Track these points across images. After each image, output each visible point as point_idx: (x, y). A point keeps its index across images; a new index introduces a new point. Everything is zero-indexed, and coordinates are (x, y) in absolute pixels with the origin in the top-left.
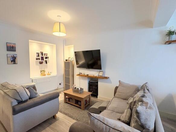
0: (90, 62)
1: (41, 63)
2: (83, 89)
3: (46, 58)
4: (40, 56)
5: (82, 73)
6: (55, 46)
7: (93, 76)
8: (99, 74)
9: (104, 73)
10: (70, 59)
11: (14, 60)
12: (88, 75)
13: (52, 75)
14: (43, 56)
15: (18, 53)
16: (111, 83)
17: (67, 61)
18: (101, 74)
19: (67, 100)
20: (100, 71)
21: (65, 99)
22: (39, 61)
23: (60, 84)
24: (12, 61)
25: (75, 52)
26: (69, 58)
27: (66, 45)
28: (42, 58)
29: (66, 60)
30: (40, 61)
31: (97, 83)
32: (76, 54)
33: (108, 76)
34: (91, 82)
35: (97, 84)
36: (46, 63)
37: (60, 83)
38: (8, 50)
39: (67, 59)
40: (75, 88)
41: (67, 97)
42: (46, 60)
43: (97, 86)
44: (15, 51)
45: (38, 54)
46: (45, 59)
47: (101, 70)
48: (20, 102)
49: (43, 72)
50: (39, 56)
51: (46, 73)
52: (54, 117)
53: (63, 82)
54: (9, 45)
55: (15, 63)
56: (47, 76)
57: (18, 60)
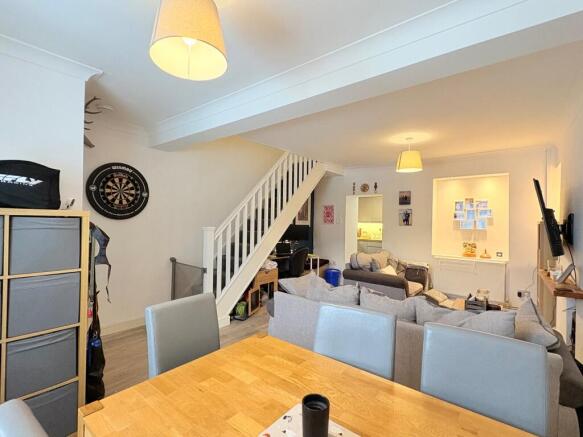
3: (484, 213)
4: (466, 208)
11: (407, 219)
14: (475, 208)
15: (414, 207)
23: (520, 294)
24: (403, 221)
38: (400, 203)
44: (409, 203)
45: (460, 203)
46: (478, 217)
49: (469, 246)
50: (461, 209)
54: (402, 195)
55: (408, 224)
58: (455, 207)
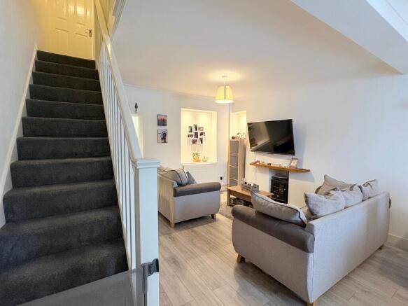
0: (280, 143)
1: (194, 142)
2: (258, 186)
3: (202, 134)
4: (194, 131)
5: (259, 162)
6: (215, 113)
7: (278, 166)
8: (290, 164)
9: (300, 162)
10: (240, 136)
11: (164, 137)
12: (269, 165)
13: (210, 161)
14: (198, 131)
16: (313, 180)
17: (235, 140)
18: (294, 164)
19: (232, 201)
20: (293, 159)
21: (229, 199)
22: (191, 138)
23: (221, 178)
24: (162, 139)
25: (249, 124)
26: (238, 134)
27: (233, 112)
28: (196, 135)
29: (233, 138)
30: (193, 138)
31: (288, 180)
32: (251, 127)
33: (307, 169)
34: (276, 179)
35: (286, 182)
36: (202, 141)
37: (221, 176)
38: (159, 125)
39: (234, 136)
40: (246, 183)
41: (231, 196)
42: (202, 137)
43: (286, 186)
44: (166, 125)
45: (191, 127)
46: (199, 136)
47: (294, 157)
48: (180, 185)
49: (196, 155)
50: (191, 131)
51: (201, 158)
52: (213, 216)
53: (226, 175)
54: (160, 117)
55: (165, 142)
56: (201, 163)
57: (168, 137)
58: (188, 129)
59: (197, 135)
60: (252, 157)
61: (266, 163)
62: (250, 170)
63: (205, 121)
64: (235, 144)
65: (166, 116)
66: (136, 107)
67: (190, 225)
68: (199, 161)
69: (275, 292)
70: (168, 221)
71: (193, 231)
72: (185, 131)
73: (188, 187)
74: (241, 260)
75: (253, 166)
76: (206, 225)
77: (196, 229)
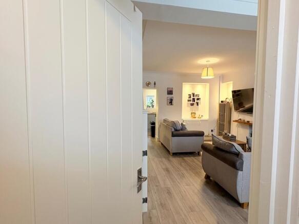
1: (192, 105)
2: (235, 137)
3: (198, 99)
4: (192, 97)
5: (241, 119)
6: (208, 85)
11: (171, 102)
12: (248, 122)
13: (203, 118)
14: (195, 97)
15: (174, 96)
22: (190, 102)
25: (233, 91)
26: (227, 99)
27: (223, 82)
29: (222, 102)
30: (192, 102)
36: (198, 104)
37: (212, 129)
39: (224, 100)
40: (226, 134)
42: (198, 101)
44: (172, 94)
45: (190, 95)
46: (196, 101)
49: (193, 114)
50: (190, 98)
51: (197, 116)
53: (216, 129)
55: (172, 104)
56: (197, 119)
57: (174, 102)
58: (188, 96)
59: (194, 100)
60: (236, 116)
61: (246, 121)
62: (234, 126)
63: (201, 90)
64: (223, 106)
65: (172, 88)
66: (155, 84)
67: (182, 156)
68: (195, 118)
69: (223, 196)
70: (168, 151)
71: (183, 159)
72: (185, 98)
73: (181, 132)
74: (207, 177)
75: (236, 123)
76: (192, 158)
77: (185, 158)
